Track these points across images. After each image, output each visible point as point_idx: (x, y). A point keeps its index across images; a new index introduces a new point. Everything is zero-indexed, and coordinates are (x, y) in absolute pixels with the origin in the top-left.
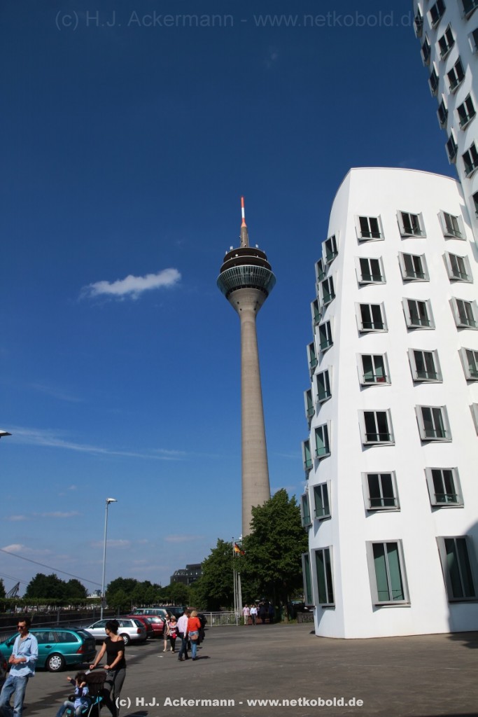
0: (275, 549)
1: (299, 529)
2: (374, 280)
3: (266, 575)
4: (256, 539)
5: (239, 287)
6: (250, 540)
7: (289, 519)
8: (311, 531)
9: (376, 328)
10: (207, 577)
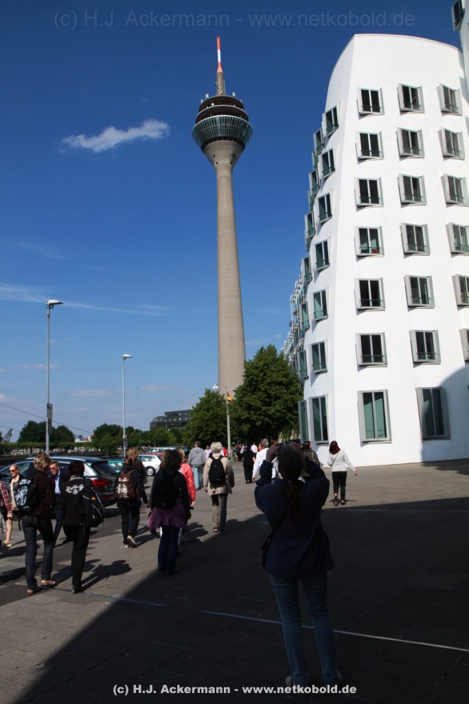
0: (266, 397)
1: (287, 380)
2: (373, 155)
3: (258, 420)
4: (248, 388)
5: (215, 139)
6: (243, 390)
7: (279, 371)
8: (307, 383)
9: (372, 202)
10: (197, 422)
